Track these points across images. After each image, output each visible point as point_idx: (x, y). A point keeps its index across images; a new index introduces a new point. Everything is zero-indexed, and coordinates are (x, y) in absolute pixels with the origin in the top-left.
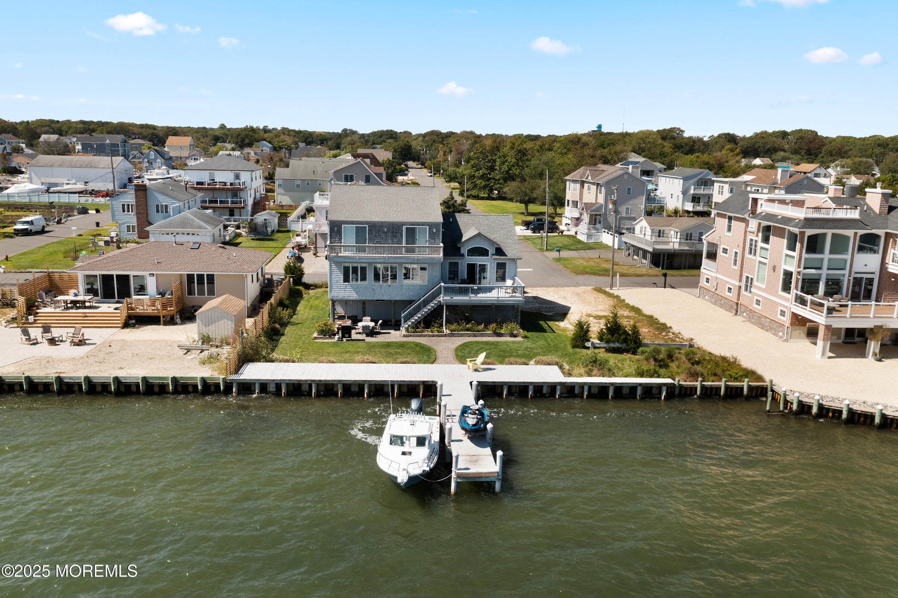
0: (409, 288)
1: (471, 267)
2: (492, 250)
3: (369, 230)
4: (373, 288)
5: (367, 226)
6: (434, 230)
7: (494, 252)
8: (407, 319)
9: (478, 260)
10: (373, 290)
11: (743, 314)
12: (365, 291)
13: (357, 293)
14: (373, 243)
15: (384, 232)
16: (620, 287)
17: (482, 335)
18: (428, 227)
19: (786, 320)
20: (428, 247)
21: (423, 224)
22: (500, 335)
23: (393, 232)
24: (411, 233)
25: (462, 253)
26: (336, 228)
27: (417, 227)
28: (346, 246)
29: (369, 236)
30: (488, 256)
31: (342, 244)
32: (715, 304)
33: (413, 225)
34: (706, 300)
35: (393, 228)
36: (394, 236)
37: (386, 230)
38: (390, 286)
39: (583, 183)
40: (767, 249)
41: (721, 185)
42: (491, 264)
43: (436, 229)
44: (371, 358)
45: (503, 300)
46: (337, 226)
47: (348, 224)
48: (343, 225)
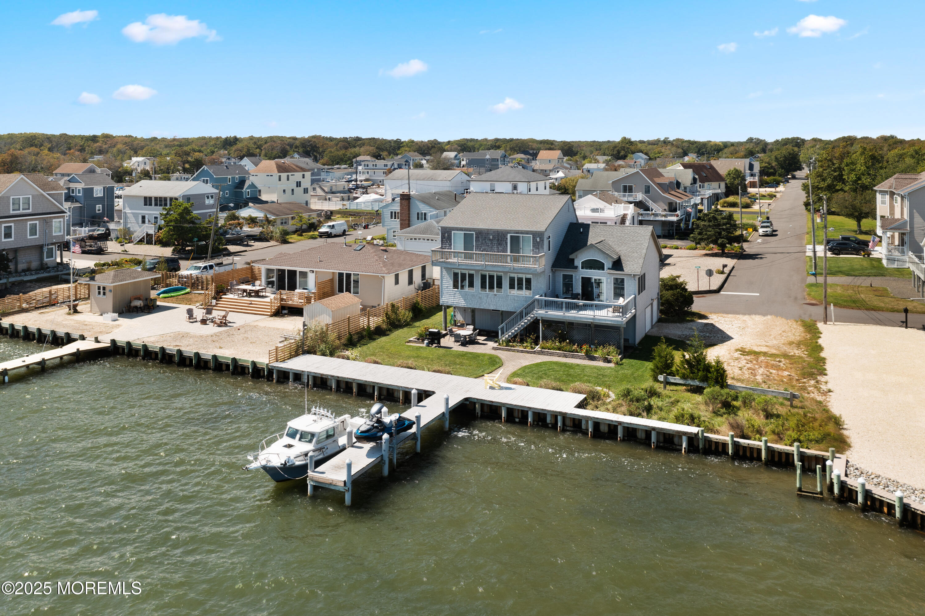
0: (511, 299)
1: (586, 282)
2: (608, 264)
3: (476, 237)
4: (480, 296)
5: (474, 233)
6: (538, 240)
7: (610, 266)
9: (594, 274)
10: (480, 298)
12: (473, 299)
13: (465, 300)
14: (480, 251)
15: (490, 240)
16: (837, 321)
17: (573, 357)
18: (531, 236)
20: (533, 257)
21: (527, 233)
22: (593, 358)
23: (498, 240)
24: (515, 241)
25: (575, 265)
26: (446, 234)
27: (521, 235)
28: (455, 252)
29: (476, 243)
30: (603, 270)
31: (452, 250)
33: (517, 233)
35: (498, 236)
36: (499, 244)
37: (491, 237)
38: (496, 295)
42: (607, 279)
43: (540, 238)
45: (599, 320)
46: (448, 232)
47: (457, 231)
48: (453, 232)
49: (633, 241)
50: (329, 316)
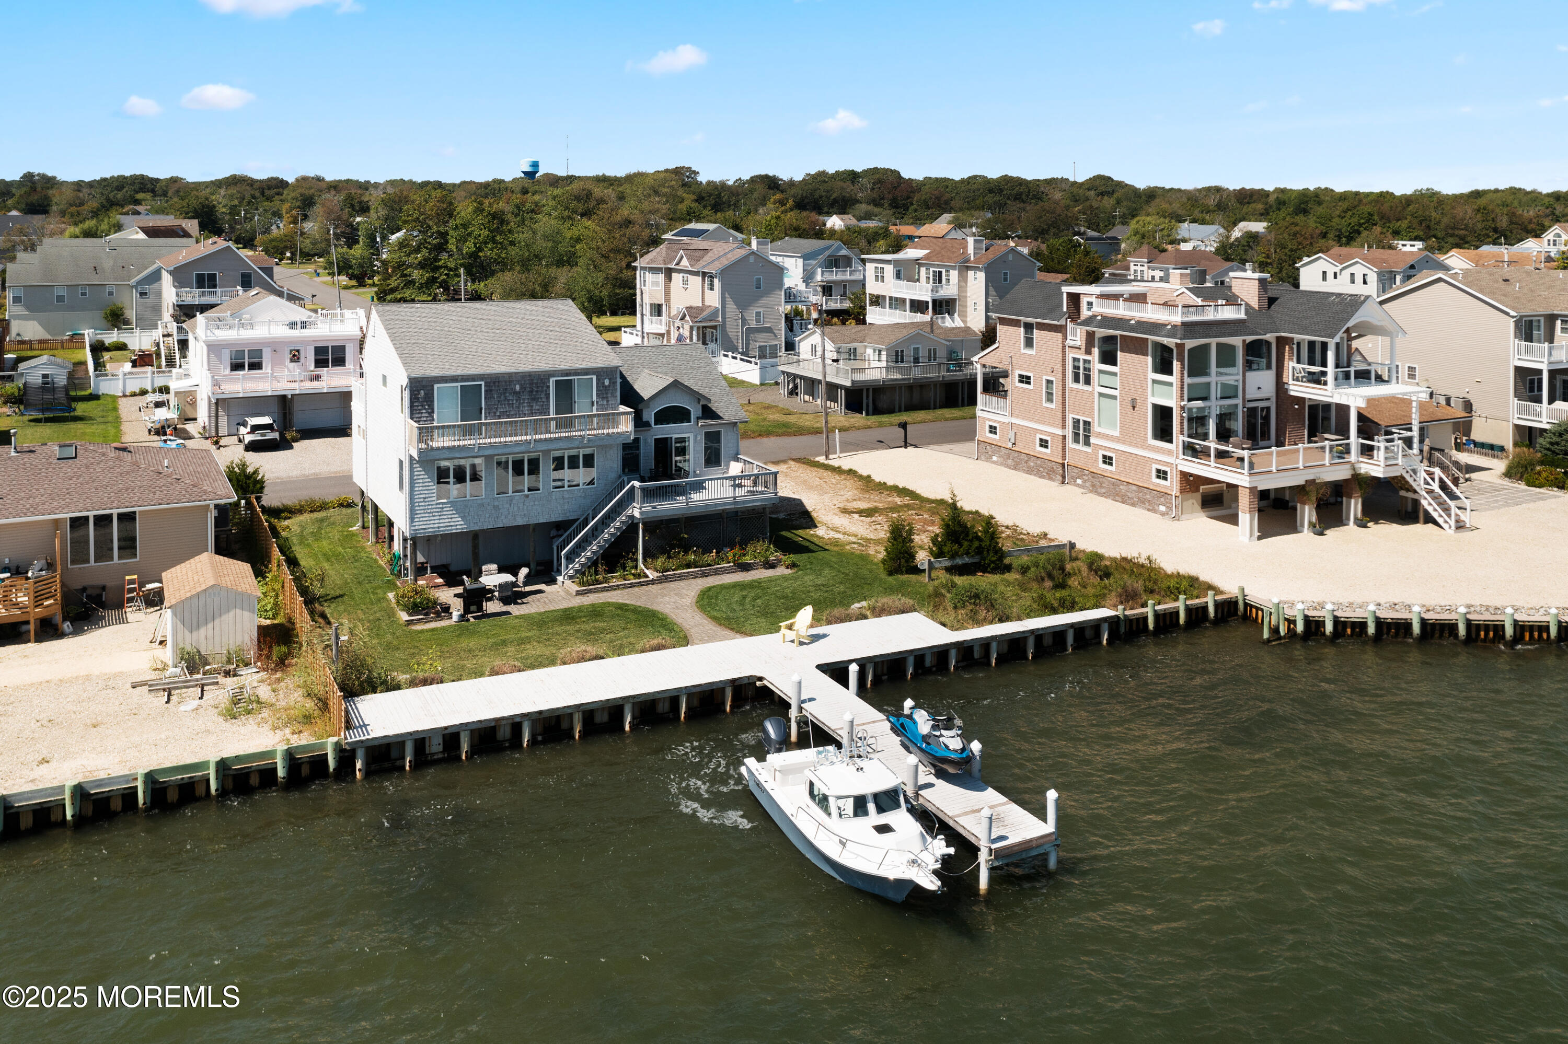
0: (563, 497)
1: (662, 446)
2: (695, 411)
3: (486, 391)
4: (496, 504)
5: (483, 383)
6: (607, 382)
7: (700, 414)
8: (570, 558)
9: (673, 431)
10: (496, 508)
11: (1075, 481)
12: (481, 513)
13: (464, 518)
14: (494, 417)
15: (515, 393)
16: (841, 452)
17: (718, 572)
18: (594, 377)
19: (1172, 485)
20: (599, 415)
21: (586, 372)
22: (746, 567)
23: (531, 392)
24: (566, 389)
25: (644, 420)
26: (422, 392)
27: (576, 378)
28: (443, 427)
29: (486, 402)
30: (690, 421)
31: (435, 424)
32: (1015, 469)
33: (567, 375)
34: (994, 462)
35: (531, 384)
36: (534, 399)
37: (517, 388)
38: (527, 496)
39: (669, 273)
40: (1115, 374)
41: (880, 266)
42: (695, 436)
43: (610, 379)
44: (591, 650)
45: (744, 502)
46: (424, 387)
47: (446, 382)
48: (436, 386)
49: (693, 369)
50: (251, 610)
